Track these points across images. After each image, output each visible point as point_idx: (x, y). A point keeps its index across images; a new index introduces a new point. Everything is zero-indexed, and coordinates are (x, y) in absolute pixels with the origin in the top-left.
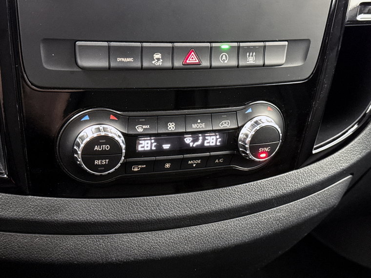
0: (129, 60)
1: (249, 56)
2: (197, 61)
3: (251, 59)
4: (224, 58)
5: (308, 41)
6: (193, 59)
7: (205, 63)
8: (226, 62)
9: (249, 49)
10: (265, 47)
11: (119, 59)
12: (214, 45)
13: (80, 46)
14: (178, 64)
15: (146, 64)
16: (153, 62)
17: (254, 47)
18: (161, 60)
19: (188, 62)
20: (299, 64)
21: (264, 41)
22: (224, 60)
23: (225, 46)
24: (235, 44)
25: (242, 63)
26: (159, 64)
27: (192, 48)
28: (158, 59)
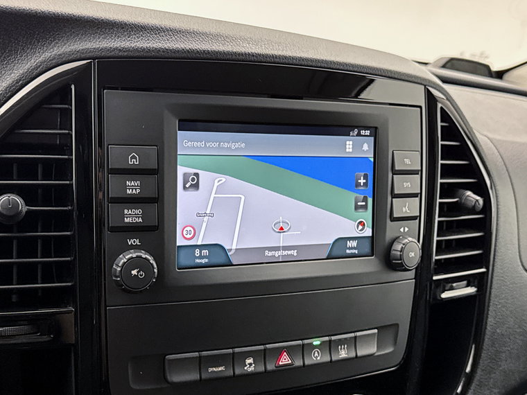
0: (220, 369)
1: (341, 349)
2: (290, 362)
3: (343, 352)
4: (316, 354)
5: (396, 326)
6: (285, 360)
7: (298, 363)
8: (319, 358)
9: (341, 342)
10: (356, 337)
11: (210, 370)
12: (306, 342)
13: (170, 360)
14: (270, 367)
15: (238, 372)
16: (246, 368)
17: (346, 339)
18: (254, 365)
19: (281, 363)
20: (389, 350)
21: (354, 332)
22: (317, 357)
23: (316, 342)
24: (327, 339)
25: (334, 358)
26: (252, 369)
27: (284, 348)
28: (250, 364)
